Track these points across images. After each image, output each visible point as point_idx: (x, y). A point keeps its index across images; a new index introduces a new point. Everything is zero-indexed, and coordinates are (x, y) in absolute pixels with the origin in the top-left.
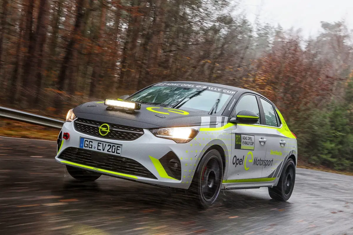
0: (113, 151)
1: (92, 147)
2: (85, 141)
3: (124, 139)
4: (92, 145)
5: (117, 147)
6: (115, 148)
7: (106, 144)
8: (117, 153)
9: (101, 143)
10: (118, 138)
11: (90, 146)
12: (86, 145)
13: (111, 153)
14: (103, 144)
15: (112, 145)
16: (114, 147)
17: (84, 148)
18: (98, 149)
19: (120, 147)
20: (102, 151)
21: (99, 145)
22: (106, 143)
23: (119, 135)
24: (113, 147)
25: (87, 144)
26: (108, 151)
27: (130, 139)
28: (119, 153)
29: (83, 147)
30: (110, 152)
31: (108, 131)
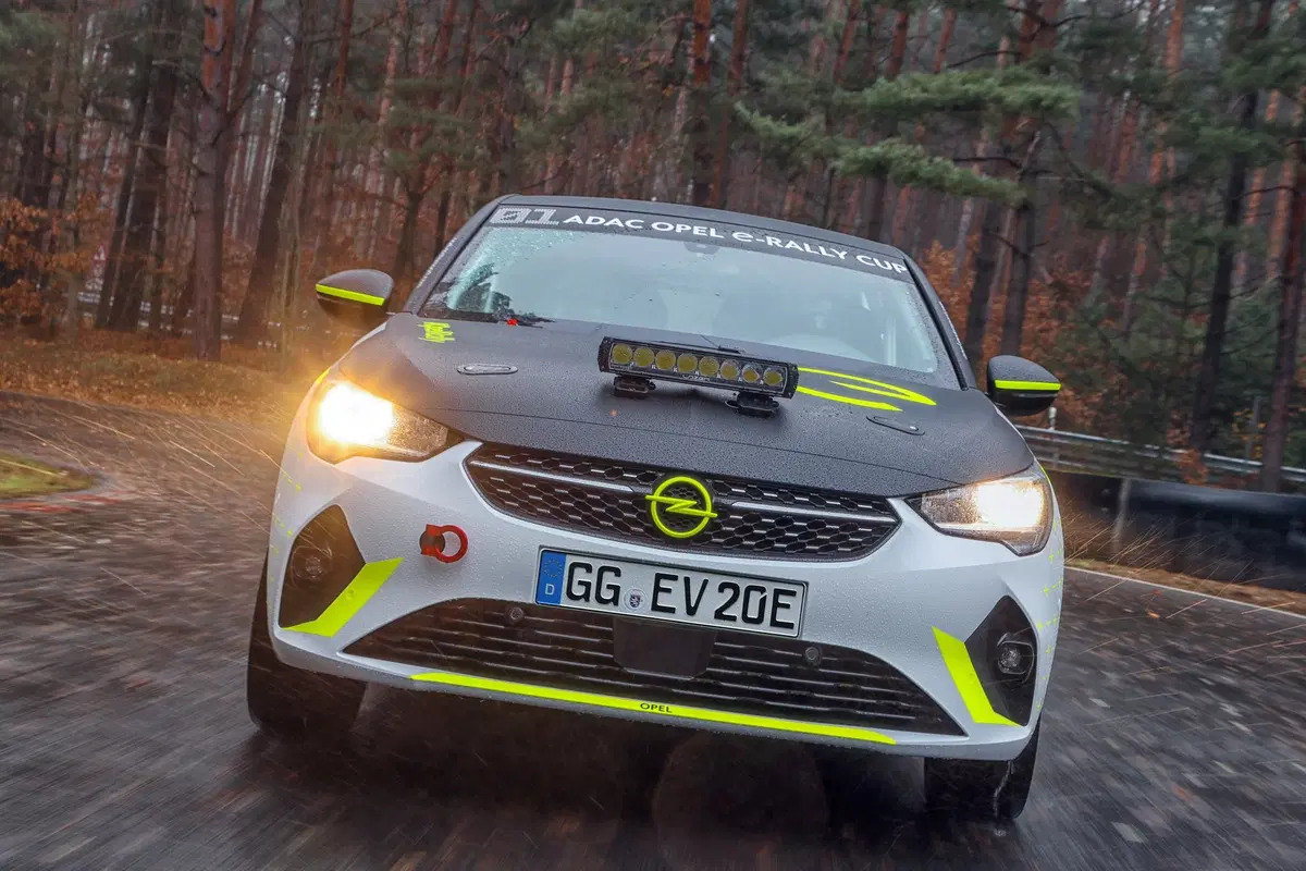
0: (753, 613)
1: (615, 601)
2: (574, 566)
3: (797, 550)
4: (616, 589)
5: (777, 593)
6: (763, 602)
7: (706, 582)
8: (774, 623)
9: (675, 578)
10: (765, 548)
11: (607, 595)
12: (578, 591)
13: (740, 626)
14: (687, 580)
15: (743, 584)
16: (755, 597)
17: (565, 602)
18: (655, 607)
19: (793, 594)
20: (681, 616)
21: (664, 584)
22: (705, 576)
23: (769, 534)
24: (753, 593)
25: (588, 585)
26: (719, 615)
27: (828, 551)
28: (790, 626)
29: (557, 597)
30: (733, 619)
31: (709, 513)
